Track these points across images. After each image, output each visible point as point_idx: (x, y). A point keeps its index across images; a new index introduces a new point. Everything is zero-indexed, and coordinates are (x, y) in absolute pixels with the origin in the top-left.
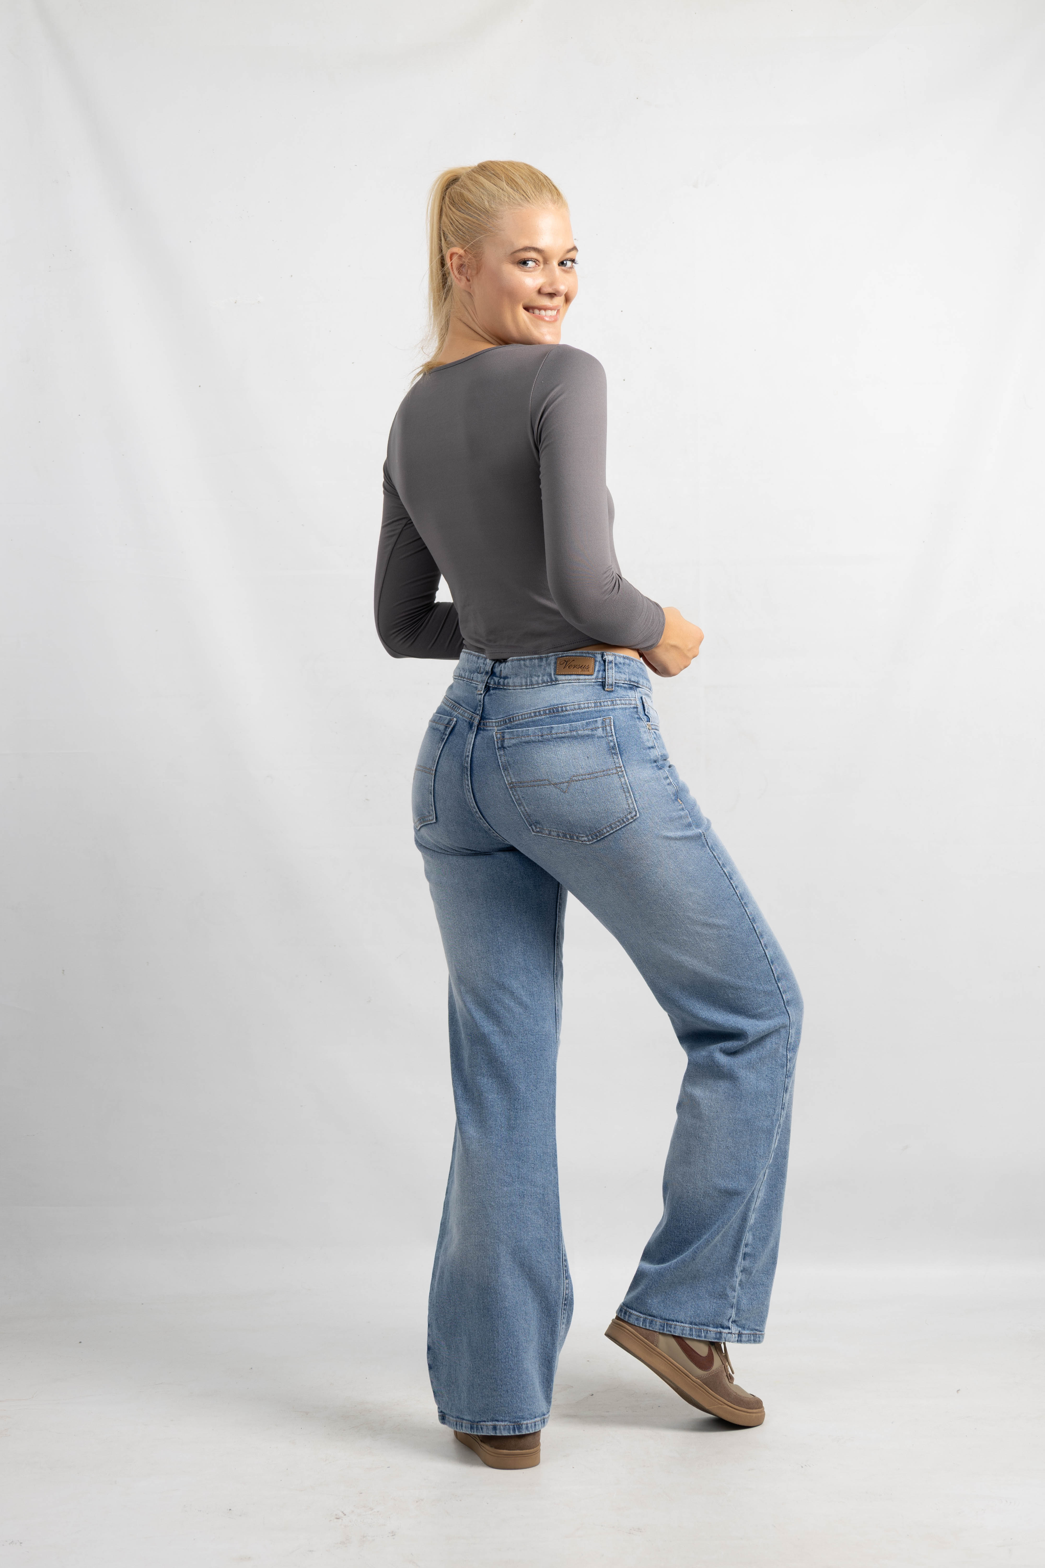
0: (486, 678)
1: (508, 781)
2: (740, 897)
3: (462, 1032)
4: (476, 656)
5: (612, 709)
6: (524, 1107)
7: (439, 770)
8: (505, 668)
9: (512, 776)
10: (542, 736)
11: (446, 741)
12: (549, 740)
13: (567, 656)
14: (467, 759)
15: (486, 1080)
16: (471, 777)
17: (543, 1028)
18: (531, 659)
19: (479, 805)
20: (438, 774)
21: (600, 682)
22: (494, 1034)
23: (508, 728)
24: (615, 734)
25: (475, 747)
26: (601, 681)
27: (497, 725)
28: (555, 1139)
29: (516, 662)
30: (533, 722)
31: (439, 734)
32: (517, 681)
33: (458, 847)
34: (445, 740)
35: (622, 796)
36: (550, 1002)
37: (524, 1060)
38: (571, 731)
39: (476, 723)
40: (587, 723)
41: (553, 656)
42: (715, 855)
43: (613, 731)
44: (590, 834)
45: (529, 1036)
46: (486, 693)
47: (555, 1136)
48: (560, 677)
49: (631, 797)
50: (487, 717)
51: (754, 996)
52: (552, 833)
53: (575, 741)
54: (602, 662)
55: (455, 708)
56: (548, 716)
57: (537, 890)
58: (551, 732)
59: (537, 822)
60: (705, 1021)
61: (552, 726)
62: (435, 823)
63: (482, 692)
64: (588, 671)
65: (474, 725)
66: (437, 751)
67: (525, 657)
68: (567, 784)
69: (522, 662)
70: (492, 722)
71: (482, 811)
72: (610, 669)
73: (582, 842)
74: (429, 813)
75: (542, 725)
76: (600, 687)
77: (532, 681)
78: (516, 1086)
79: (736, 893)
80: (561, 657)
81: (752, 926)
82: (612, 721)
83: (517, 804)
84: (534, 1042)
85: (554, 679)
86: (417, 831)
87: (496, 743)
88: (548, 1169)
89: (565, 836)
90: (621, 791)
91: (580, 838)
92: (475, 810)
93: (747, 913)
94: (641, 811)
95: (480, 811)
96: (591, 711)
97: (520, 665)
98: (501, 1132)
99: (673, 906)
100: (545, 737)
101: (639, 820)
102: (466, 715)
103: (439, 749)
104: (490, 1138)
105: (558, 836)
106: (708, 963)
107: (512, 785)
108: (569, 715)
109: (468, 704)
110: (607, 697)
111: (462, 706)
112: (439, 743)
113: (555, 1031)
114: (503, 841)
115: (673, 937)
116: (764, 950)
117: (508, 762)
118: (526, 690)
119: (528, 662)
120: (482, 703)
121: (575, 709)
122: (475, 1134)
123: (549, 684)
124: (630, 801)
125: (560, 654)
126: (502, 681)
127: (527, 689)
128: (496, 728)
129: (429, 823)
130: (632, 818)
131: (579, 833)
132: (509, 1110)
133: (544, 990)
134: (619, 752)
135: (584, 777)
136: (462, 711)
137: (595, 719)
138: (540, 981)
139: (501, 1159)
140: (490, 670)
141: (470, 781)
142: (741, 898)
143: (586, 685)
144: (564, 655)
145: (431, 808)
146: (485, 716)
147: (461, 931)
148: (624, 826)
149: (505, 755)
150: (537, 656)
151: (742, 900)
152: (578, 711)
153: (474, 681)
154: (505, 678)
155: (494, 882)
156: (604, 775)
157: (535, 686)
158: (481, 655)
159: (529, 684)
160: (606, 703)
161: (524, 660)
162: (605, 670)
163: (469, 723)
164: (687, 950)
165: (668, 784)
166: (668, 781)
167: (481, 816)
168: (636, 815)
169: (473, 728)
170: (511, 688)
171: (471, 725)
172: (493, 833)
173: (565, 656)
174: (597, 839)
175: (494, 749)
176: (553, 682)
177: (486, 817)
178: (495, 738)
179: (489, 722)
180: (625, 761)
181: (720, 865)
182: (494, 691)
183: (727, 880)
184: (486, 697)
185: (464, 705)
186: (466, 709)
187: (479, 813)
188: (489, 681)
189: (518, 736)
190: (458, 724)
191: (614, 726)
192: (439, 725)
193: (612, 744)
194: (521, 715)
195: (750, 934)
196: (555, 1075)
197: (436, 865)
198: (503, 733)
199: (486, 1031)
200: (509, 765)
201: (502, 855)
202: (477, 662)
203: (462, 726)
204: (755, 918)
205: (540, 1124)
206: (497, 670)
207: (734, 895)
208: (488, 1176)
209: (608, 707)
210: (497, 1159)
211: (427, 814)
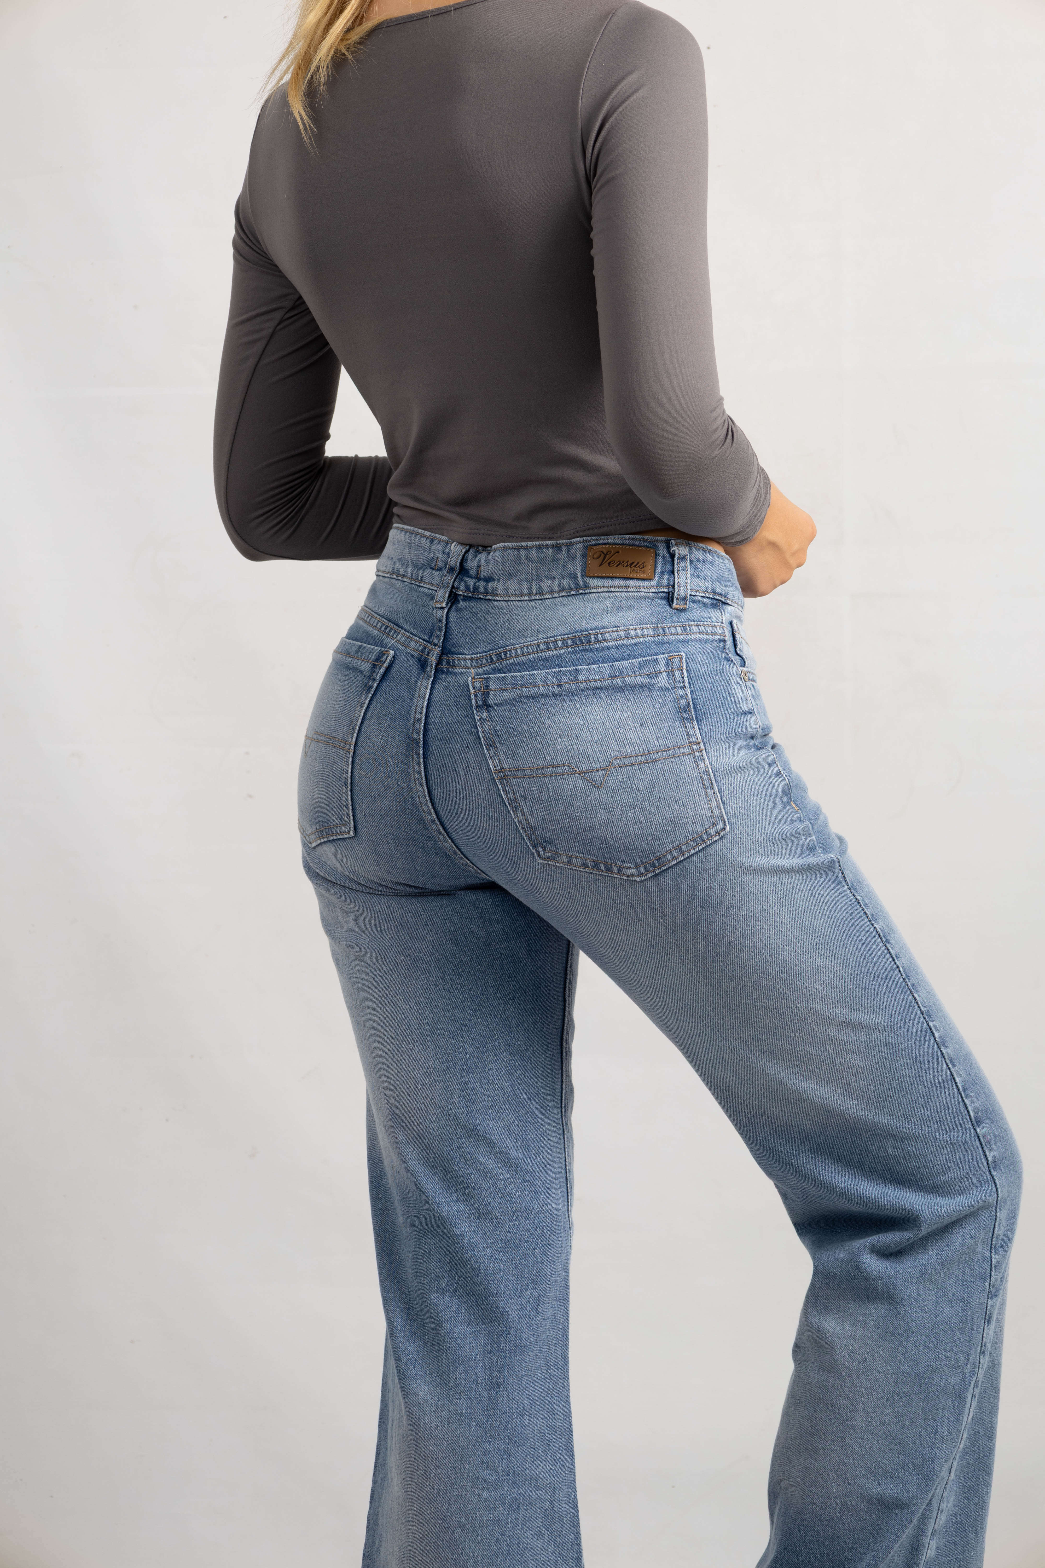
0: (450, 579)
1: (495, 767)
2: (904, 974)
3: (400, 1213)
4: (427, 538)
5: (684, 641)
6: (516, 1347)
7: (362, 743)
8: (487, 562)
9: (503, 758)
10: (559, 686)
11: (375, 691)
12: (572, 693)
13: (605, 544)
14: (417, 725)
15: (447, 1300)
16: (424, 758)
17: (547, 1205)
18: (539, 548)
19: (439, 808)
20: (359, 751)
21: (664, 592)
22: (459, 1218)
23: (496, 671)
24: (690, 684)
25: (433, 704)
26: (665, 590)
27: (474, 664)
28: (569, 1403)
29: (511, 552)
30: (543, 659)
31: (361, 677)
32: (513, 586)
33: (392, 882)
34: (373, 690)
35: (700, 795)
36: (556, 1157)
37: (515, 1264)
38: (612, 677)
39: (433, 659)
40: (640, 663)
41: (580, 542)
42: (859, 898)
43: (686, 679)
44: (642, 863)
45: (522, 1220)
46: (451, 606)
47: (568, 1397)
48: (593, 582)
49: (716, 796)
50: (454, 650)
51: (932, 1152)
52: (574, 861)
53: (619, 696)
54: (668, 557)
55: (390, 631)
56: (570, 650)
57: (533, 959)
58: (576, 679)
59: (547, 842)
60: (844, 1195)
61: (578, 667)
62: (352, 838)
63: (444, 605)
64: (644, 572)
65: (429, 664)
66: (358, 709)
67: (529, 543)
68: (603, 772)
69: (523, 553)
70: (465, 660)
71: (444, 819)
72: (683, 570)
73: (628, 876)
74: (341, 819)
75: (559, 666)
76: (664, 602)
77: (540, 587)
78: (502, 1310)
79: (898, 967)
80: (596, 545)
81: (926, 1027)
82: (684, 660)
83: (512, 807)
84: (532, 1231)
85: (581, 583)
86: (309, 850)
87: (473, 697)
88: (558, 1456)
89: (596, 866)
90: (697, 785)
91: (624, 871)
92: (429, 817)
93: (917, 1003)
94: (733, 820)
95: (439, 820)
96: (648, 643)
97: (519, 558)
98: (476, 1393)
99: (787, 991)
100: (566, 687)
101: (729, 838)
102: (413, 644)
103: (362, 706)
104: (457, 1404)
105: (585, 865)
106: (850, 1093)
107: (502, 774)
108: (609, 648)
109: (414, 625)
110: (675, 619)
111: (402, 628)
112: (362, 694)
113: (566, 1209)
114: (478, 873)
115: (788, 1046)
116: (949, 1069)
117: (496, 732)
118: (530, 604)
119: (534, 553)
120: (444, 625)
121: (620, 638)
122: (429, 1397)
123: (573, 593)
124: (714, 804)
125: (593, 540)
126: (481, 585)
127: (531, 600)
128: (472, 671)
129: (341, 837)
130: (718, 833)
131: (623, 862)
132: (491, 1352)
133: (545, 1138)
134: (696, 716)
135: (634, 759)
136: (404, 638)
137: (654, 657)
138: (539, 1120)
139: (477, 1441)
140: (458, 564)
141: (422, 765)
142: (905, 977)
143: (641, 598)
144: (601, 542)
145: (346, 811)
146: (449, 647)
147: (396, 1031)
148: (703, 848)
149: (490, 719)
150: (551, 542)
151: (909, 979)
152: (625, 642)
153: (426, 583)
154: (488, 580)
155: (457, 945)
156: (670, 757)
157: (547, 596)
158: (438, 536)
159: (534, 591)
160: (673, 630)
161: (526, 548)
162: (673, 572)
163: (419, 660)
164: (812, 1071)
165: (776, 775)
166: (775, 769)
167: (441, 828)
168: (724, 829)
169: (428, 669)
170: (499, 598)
171: (423, 664)
172: (461, 858)
173: (603, 544)
174: (654, 871)
175: (469, 709)
176: (580, 590)
177: (451, 831)
178: (471, 688)
179: (459, 659)
180: (705, 733)
181: (868, 917)
182: (467, 604)
183: (881, 943)
184: (452, 614)
185: (407, 627)
186: (411, 634)
187: (438, 823)
188: (456, 585)
189: (515, 686)
190: (397, 661)
191: (688, 670)
192: (359, 662)
193: (683, 702)
194: (521, 648)
195: (923, 1039)
196: (568, 1288)
197: (347, 913)
198: (487, 679)
199: (445, 1212)
200: (498, 737)
201: (471, 896)
202: (430, 549)
203: (406, 666)
204: (930, 1012)
205: (541, 1376)
206: (471, 565)
207: (893, 970)
208: (453, 1471)
209: (676, 637)
210: (470, 1441)
211: (337, 821)
